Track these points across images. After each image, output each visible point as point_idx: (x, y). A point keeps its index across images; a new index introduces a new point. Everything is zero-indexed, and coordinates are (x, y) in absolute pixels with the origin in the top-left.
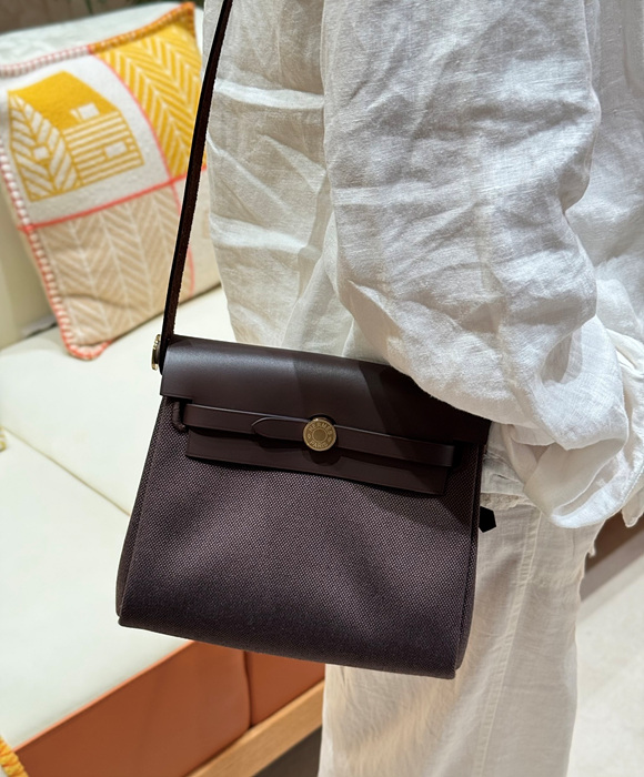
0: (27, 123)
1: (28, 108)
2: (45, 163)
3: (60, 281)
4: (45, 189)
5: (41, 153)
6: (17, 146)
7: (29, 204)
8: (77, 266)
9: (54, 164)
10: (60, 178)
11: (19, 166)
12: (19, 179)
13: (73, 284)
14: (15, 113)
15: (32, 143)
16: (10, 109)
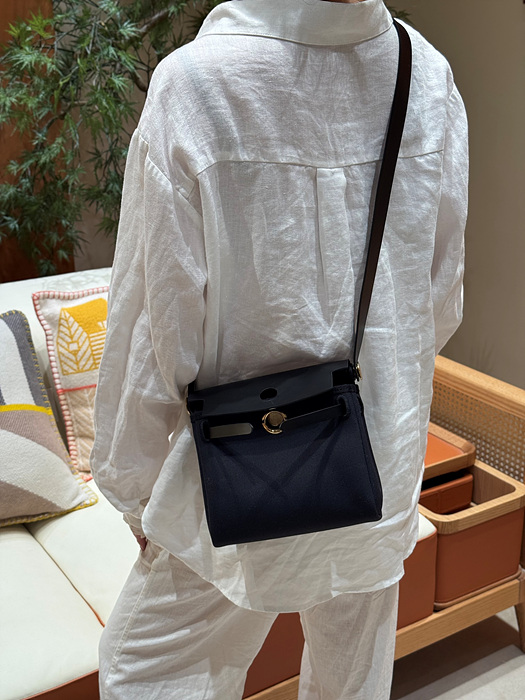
0: (69, 328)
1: (71, 319)
2: (75, 353)
3: (75, 426)
4: (72, 369)
5: (74, 347)
6: (60, 341)
7: (62, 377)
8: (86, 418)
9: (80, 354)
10: (82, 363)
11: (59, 353)
12: (58, 361)
13: (82, 429)
14: (62, 321)
15: (70, 340)
16: (60, 319)
